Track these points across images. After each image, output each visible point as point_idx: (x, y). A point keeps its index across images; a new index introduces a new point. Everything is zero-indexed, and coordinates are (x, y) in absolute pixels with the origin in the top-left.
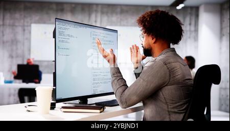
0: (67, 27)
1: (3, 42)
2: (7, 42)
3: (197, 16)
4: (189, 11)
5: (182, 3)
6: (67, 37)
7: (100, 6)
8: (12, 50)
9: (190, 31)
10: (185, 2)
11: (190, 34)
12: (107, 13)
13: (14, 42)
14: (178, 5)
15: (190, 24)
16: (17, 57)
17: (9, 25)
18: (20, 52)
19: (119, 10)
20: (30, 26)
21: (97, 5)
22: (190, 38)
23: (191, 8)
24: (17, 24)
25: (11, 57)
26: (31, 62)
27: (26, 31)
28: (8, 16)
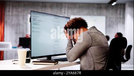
0: (38, 16)
1: (12, 25)
2: (14, 25)
3: (124, 9)
4: (119, 6)
5: (115, 2)
6: (38, 22)
7: (67, 4)
8: (17, 29)
9: (120, 18)
10: (117, 1)
11: (120, 20)
12: (71, 8)
13: (18, 25)
14: (113, 3)
15: (120, 14)
16: (20, 33)
17: (15, 15)
18: (21, 30)
19: (78, 6)
20: (27, 16)
21: (65, 3)
22: (120, 22)
23: (121, 4)
24: (19, 15)
25: (17, 33)
26: (28, 36)
27: (25, 19)
28: (15, 10)
